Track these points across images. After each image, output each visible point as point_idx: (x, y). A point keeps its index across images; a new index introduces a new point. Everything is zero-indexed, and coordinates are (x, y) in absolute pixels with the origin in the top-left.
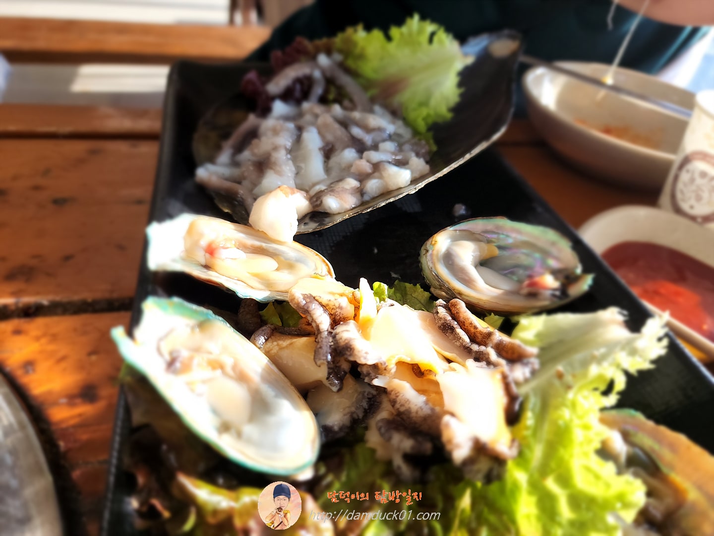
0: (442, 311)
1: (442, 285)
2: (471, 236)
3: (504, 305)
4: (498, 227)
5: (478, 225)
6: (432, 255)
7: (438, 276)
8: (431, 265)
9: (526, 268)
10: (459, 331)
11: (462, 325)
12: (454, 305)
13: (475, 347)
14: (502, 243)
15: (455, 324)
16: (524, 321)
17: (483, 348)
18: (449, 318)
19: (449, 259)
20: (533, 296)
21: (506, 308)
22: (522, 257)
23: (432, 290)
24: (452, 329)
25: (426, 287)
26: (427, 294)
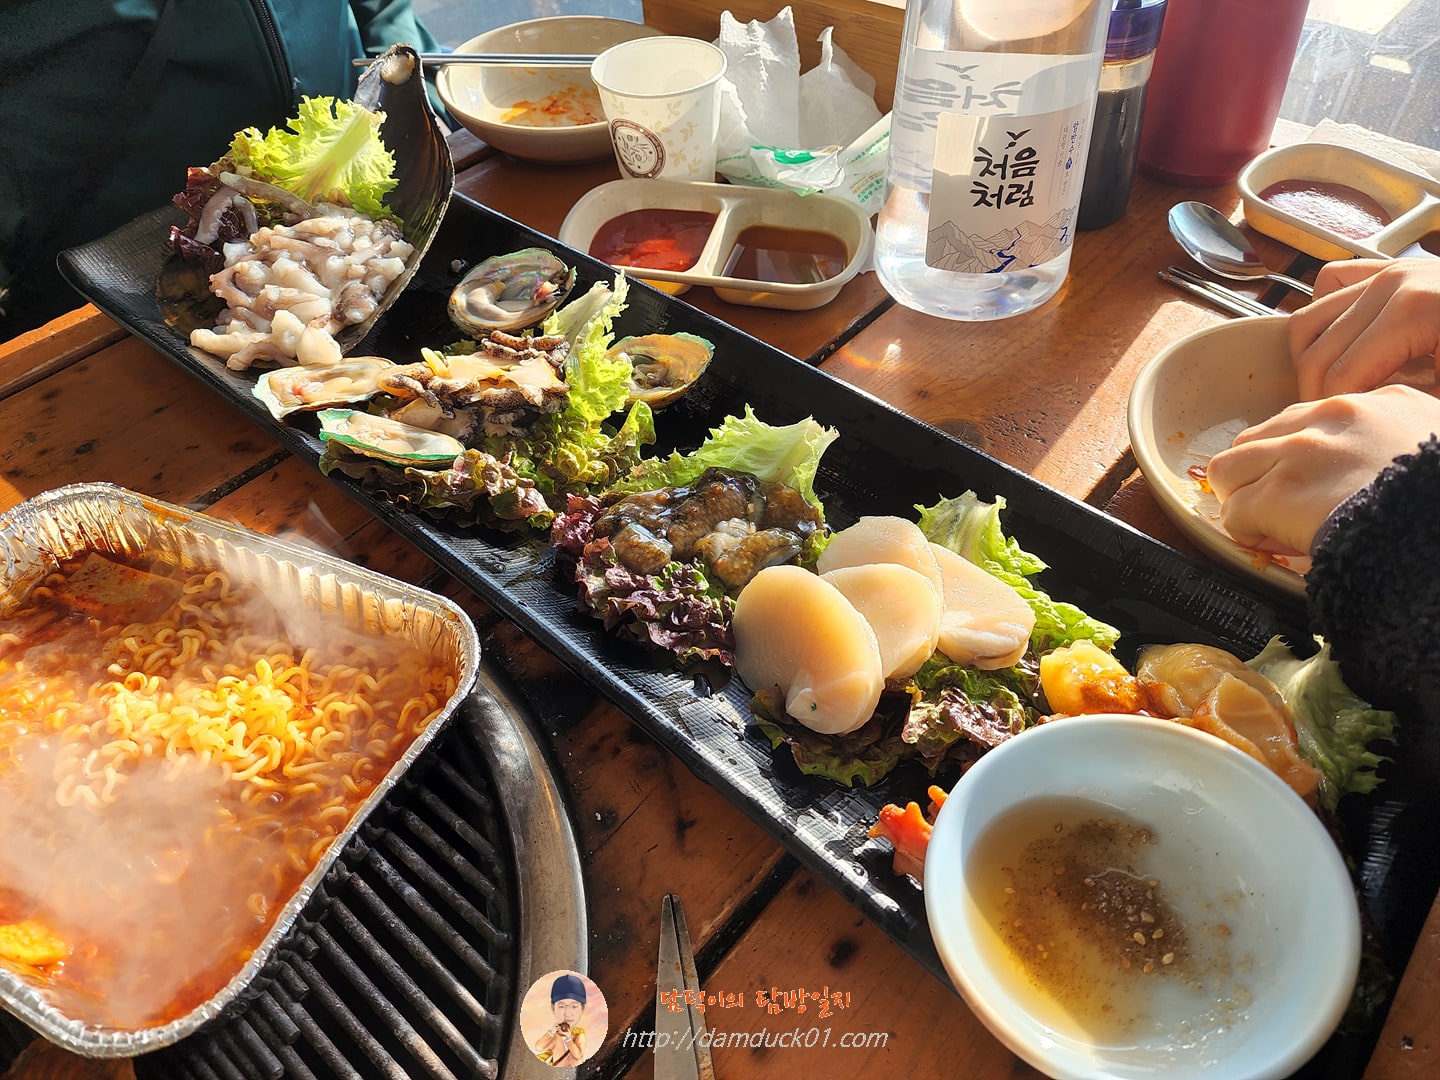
0: (489, 344)
1: (480, 330)
2: (478, 283)
3: (528, 320)
4: (494, 266)
5: (478, 271)
6: (458, 312)
7: (473, 326)
8: (462, 320)
9: (530, 286)
10: (506, 349)
11: (506, 344)
12: (494, 336)
13: (521, 353)
14: (504, 277)
15: (501, 346)
16: (546, 323)
17: (526, 351)
18: (495, 345)
19: (472, 308)
20: (544, 303)
21: (532, 321)
22: (524, 279)
23: (474, 337)
24: (502, 351)
25: (470, 338)
26: (473, 342)
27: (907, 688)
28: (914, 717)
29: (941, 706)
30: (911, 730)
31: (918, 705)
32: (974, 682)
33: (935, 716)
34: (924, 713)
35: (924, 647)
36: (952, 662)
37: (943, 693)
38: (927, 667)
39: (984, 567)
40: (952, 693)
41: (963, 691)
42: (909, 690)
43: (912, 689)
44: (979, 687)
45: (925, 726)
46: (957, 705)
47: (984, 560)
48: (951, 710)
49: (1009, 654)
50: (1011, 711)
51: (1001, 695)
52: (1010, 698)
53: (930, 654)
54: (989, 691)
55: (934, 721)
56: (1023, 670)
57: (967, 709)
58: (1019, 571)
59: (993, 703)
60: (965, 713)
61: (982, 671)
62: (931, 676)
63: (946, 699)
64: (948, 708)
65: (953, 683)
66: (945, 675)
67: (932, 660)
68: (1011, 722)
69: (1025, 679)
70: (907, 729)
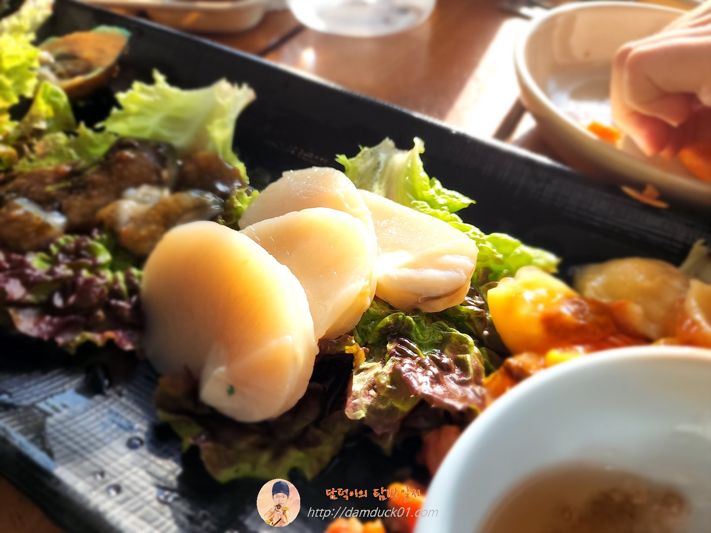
27: (347, 347)
28: (358, 383)
29: (390, 364)
30: (356, 401)
31: (362, 366)
32: (422, 329)
33: (384, 380)
34: (369, 376)
35: (362, 294)
36: (392, 309)
37: (390, 347)
38: (368, 318)
39: (413, 206)
40: (398, 346)
41: (412, 340)
42: (348, 349)
43: (353, 347)
44: (428, 333)
45: (372, 392)
46: (407, 361)
47: (411, 200)
48: (403, 369)
49: (454, 292)
50: (468, 357)
51: (454, 340)
52: (463, 341)
53: (369, 301)
54: (440, 337)
55: (383, 387)
56: (470, 308)
57: (421, 364)
58: (446, 207)
59: (446, 351)
60: (420, 370)
61: (428, 315)
62: (373, 328)
63: (392, 354)
64: (399, 366)
65: (398, 332)
66: (388, 325)
67: (372, 309)
68: (471, 370)
69: (473, 316)
70: (351, 402)
